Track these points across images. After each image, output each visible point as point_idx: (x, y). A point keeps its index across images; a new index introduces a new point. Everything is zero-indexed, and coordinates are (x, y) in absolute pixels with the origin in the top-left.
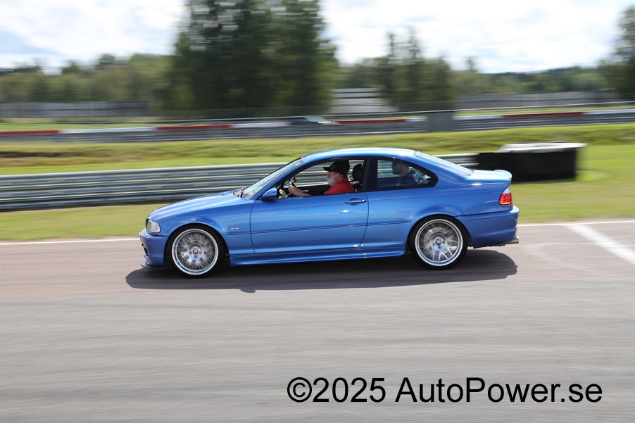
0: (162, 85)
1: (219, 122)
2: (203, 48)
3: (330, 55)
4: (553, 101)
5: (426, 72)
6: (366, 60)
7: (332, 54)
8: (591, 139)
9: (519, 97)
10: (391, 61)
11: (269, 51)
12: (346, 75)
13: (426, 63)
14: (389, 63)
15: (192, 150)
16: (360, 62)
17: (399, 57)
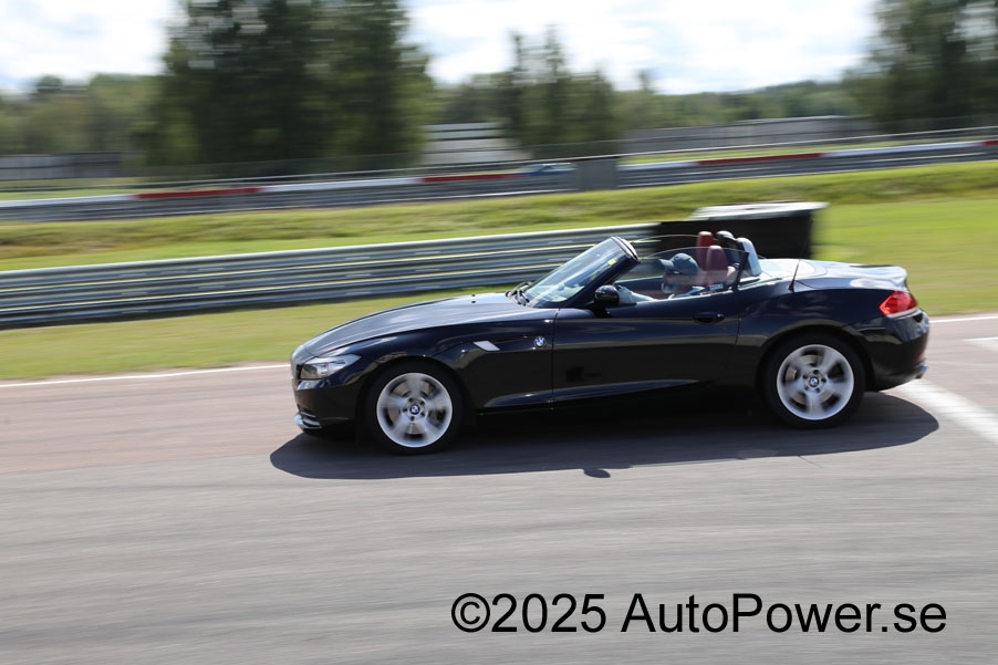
0: (143, 124)
1: (241, 184)
2: (209, 64)
3: (419, 71)
4: (774, 137)
5: (575, 95)
6: (478, 78)
7: (422, 69)
8: (834, 196)
9: (720, 132)
10: (519, 78)
11: (320, 67)
12: (448, 103)
13: (574, 80)
14: (515, 82)
15: (196, 231)
16: (468, 81)
17: (530, 72)
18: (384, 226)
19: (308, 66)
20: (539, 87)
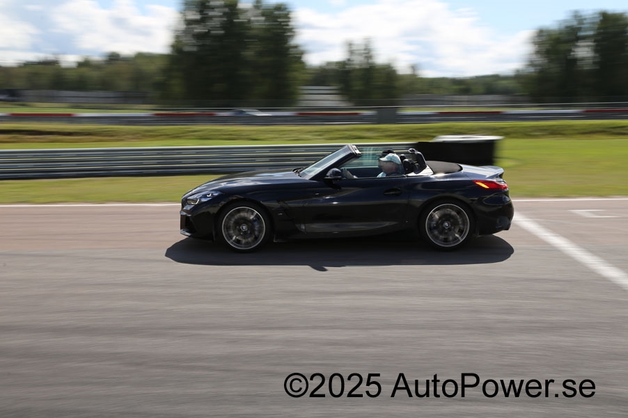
0: (158, 78)
1: (206, 111)
2: (195, 49)
3: (298, 58)
4: (478, 102)
5: (377, 75)
6: (329, 63)
7: (300, 58)
8: (507, 133)
9: (450, 98)
10: (350, 65)
11: (249, 54)
14: (347, 66)
15: (183, 133)
16: (324, 65)
17: (355, 62)
18: (277, 136)
19: (243, 53)
20: (360, 70)
